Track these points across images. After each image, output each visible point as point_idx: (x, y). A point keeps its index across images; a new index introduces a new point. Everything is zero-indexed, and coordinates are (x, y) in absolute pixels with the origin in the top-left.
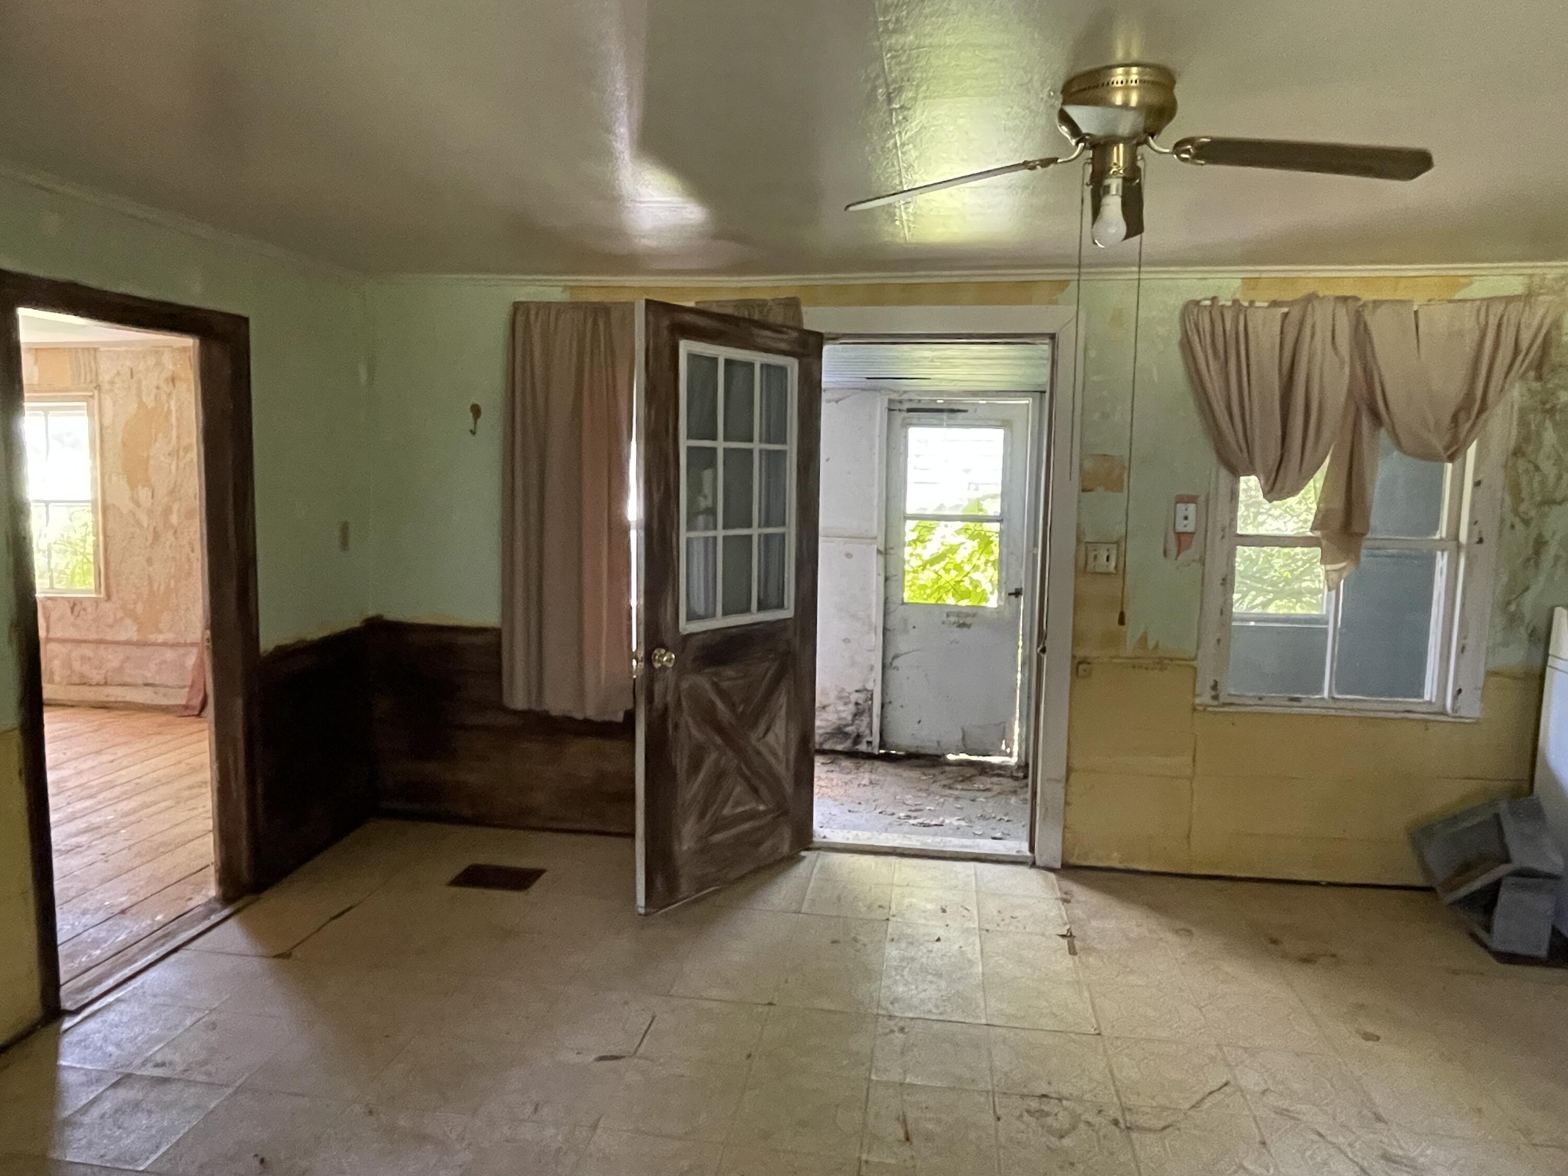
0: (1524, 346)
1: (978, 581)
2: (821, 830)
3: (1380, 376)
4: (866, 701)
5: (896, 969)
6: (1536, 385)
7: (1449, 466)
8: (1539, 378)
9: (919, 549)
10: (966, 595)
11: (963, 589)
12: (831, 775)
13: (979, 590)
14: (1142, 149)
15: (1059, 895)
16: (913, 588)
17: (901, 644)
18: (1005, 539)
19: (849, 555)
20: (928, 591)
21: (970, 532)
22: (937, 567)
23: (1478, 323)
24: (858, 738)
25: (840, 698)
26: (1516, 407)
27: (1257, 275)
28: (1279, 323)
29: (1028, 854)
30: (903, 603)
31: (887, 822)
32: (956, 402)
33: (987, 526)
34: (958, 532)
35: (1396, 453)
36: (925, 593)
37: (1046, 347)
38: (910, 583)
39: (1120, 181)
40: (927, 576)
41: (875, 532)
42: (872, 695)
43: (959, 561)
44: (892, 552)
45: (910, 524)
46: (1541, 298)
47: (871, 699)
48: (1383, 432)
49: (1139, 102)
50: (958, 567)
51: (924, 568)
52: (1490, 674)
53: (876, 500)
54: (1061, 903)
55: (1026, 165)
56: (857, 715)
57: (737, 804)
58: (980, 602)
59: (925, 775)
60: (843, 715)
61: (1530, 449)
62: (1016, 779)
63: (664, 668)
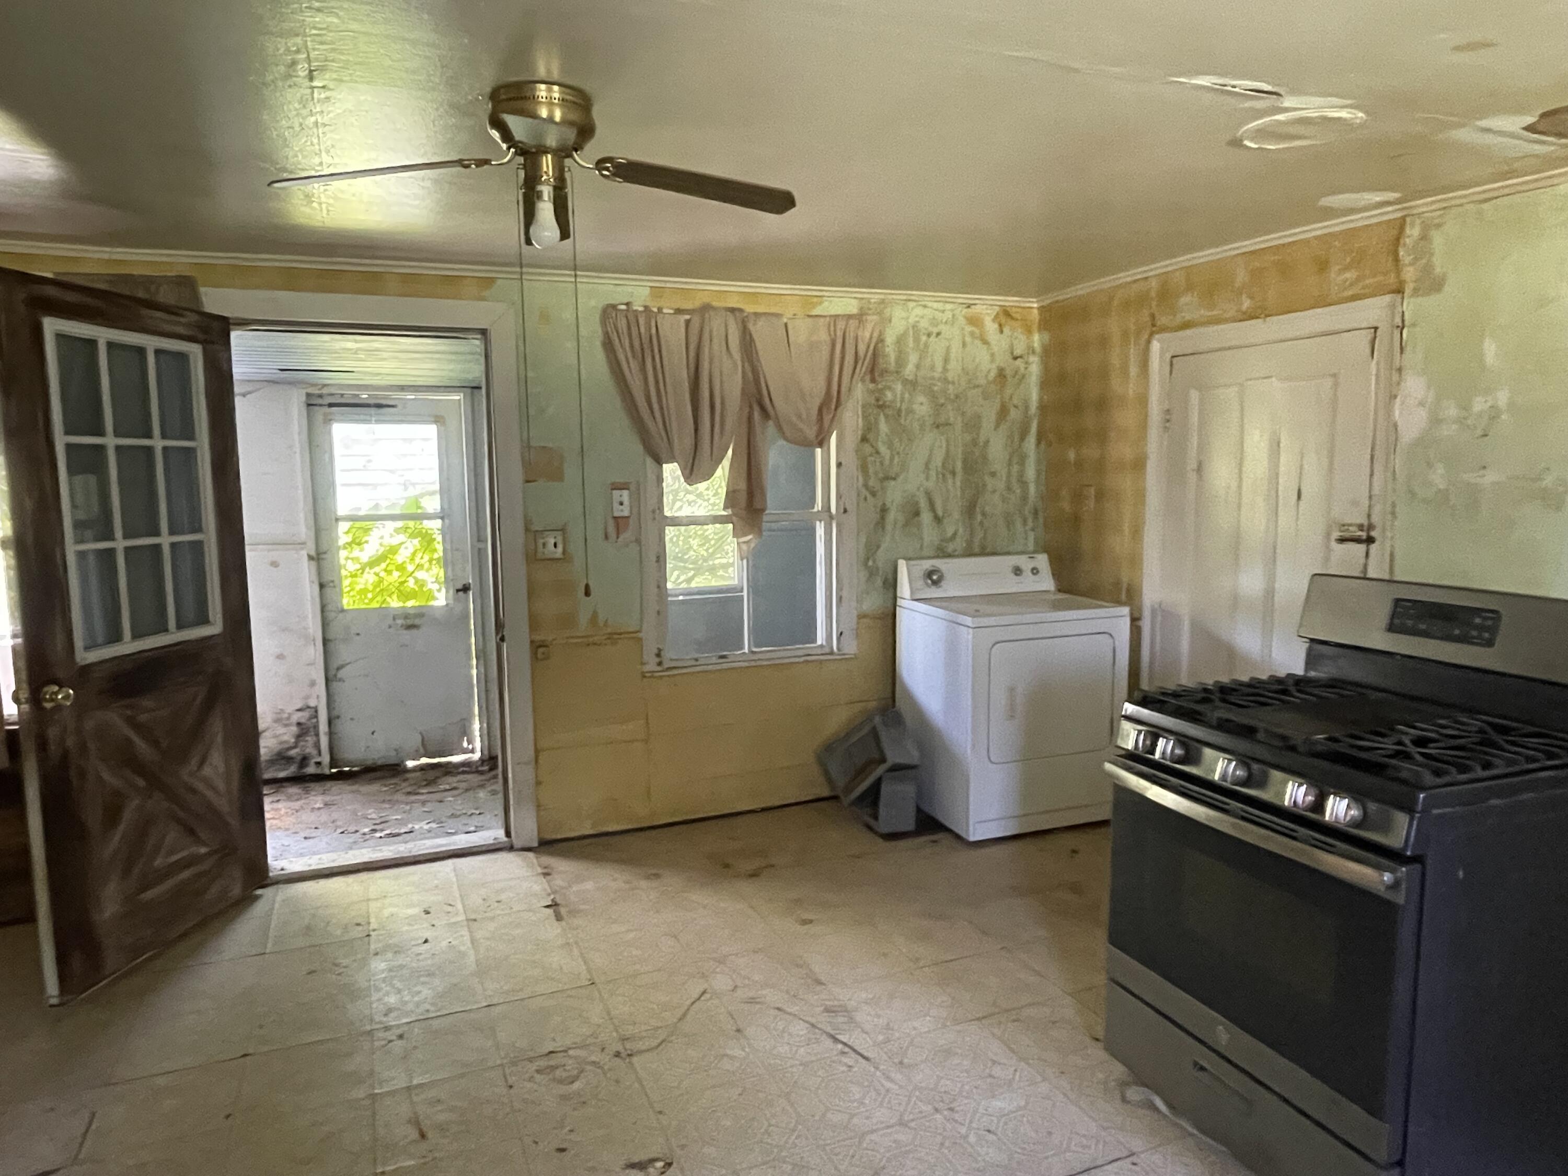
0: (861, 353)
1: (423, 580)
2: (275, 863)
3: (765, 377)
4: (310, 718)
5: (384, 980)
6: (871, 386)
7: (818, 451)
8: (873, 380)
9: (356, 552)
10: (413, 595)
11: (409, 590)
12: (280, 805)
13: (425, 589)
14: (568, 162)
15: (540, 870)
16: (352, 594)
17: (344, 653)
18: (448, 537)
19: (274, 564)
20: (370, 595)
21: (410, 531)
22: (377, 569)
23: (830, 335)
24: (304, 761)
25: (277, 721)
26: (860, 403)
27: (663, 285)
28: (683, 330)
29: (506, 839)
30: (343, 611)
31: (351, 840)
32: (386, 397)
33: (427, 524)
34: (397, 531)
35: (781, 442)
36: (366, 597)
37: (477, 342)
38: (348, 589)
39: (551, 189)
40: (369, 578)
41: (303, 537)
42: (316, 711)
43: (400, 562)
44: (324, 556)
45: (343, 526)
46: (869, 318)
47: (316, 717)
48: (771, 423)
49: (562, 118)
50: (401, 568)
51: (363, 570)
52: (861, 617)
53: (301, 504)
54: (542, 877)
55: (460, 163)
56: (299, 737)
57: (171, 853)
58: (428, 600)
59: (385, 786)
60: (285, 738)
61: (871, 436)
62: (482, 773)
63: (58, 708)
